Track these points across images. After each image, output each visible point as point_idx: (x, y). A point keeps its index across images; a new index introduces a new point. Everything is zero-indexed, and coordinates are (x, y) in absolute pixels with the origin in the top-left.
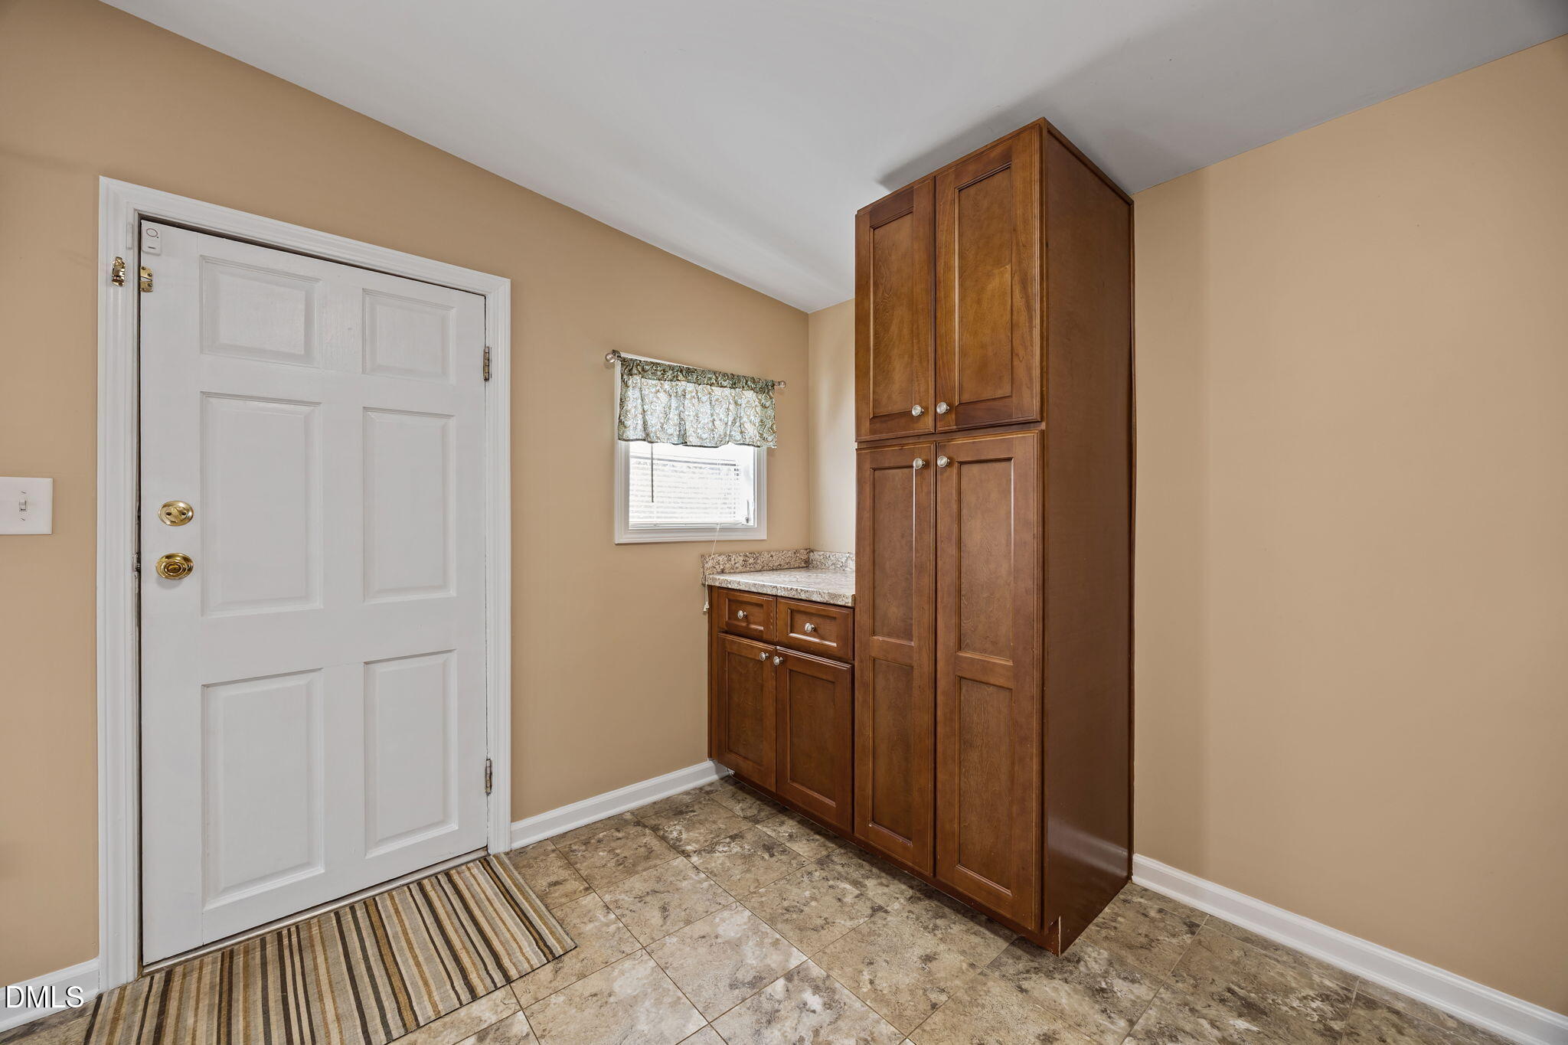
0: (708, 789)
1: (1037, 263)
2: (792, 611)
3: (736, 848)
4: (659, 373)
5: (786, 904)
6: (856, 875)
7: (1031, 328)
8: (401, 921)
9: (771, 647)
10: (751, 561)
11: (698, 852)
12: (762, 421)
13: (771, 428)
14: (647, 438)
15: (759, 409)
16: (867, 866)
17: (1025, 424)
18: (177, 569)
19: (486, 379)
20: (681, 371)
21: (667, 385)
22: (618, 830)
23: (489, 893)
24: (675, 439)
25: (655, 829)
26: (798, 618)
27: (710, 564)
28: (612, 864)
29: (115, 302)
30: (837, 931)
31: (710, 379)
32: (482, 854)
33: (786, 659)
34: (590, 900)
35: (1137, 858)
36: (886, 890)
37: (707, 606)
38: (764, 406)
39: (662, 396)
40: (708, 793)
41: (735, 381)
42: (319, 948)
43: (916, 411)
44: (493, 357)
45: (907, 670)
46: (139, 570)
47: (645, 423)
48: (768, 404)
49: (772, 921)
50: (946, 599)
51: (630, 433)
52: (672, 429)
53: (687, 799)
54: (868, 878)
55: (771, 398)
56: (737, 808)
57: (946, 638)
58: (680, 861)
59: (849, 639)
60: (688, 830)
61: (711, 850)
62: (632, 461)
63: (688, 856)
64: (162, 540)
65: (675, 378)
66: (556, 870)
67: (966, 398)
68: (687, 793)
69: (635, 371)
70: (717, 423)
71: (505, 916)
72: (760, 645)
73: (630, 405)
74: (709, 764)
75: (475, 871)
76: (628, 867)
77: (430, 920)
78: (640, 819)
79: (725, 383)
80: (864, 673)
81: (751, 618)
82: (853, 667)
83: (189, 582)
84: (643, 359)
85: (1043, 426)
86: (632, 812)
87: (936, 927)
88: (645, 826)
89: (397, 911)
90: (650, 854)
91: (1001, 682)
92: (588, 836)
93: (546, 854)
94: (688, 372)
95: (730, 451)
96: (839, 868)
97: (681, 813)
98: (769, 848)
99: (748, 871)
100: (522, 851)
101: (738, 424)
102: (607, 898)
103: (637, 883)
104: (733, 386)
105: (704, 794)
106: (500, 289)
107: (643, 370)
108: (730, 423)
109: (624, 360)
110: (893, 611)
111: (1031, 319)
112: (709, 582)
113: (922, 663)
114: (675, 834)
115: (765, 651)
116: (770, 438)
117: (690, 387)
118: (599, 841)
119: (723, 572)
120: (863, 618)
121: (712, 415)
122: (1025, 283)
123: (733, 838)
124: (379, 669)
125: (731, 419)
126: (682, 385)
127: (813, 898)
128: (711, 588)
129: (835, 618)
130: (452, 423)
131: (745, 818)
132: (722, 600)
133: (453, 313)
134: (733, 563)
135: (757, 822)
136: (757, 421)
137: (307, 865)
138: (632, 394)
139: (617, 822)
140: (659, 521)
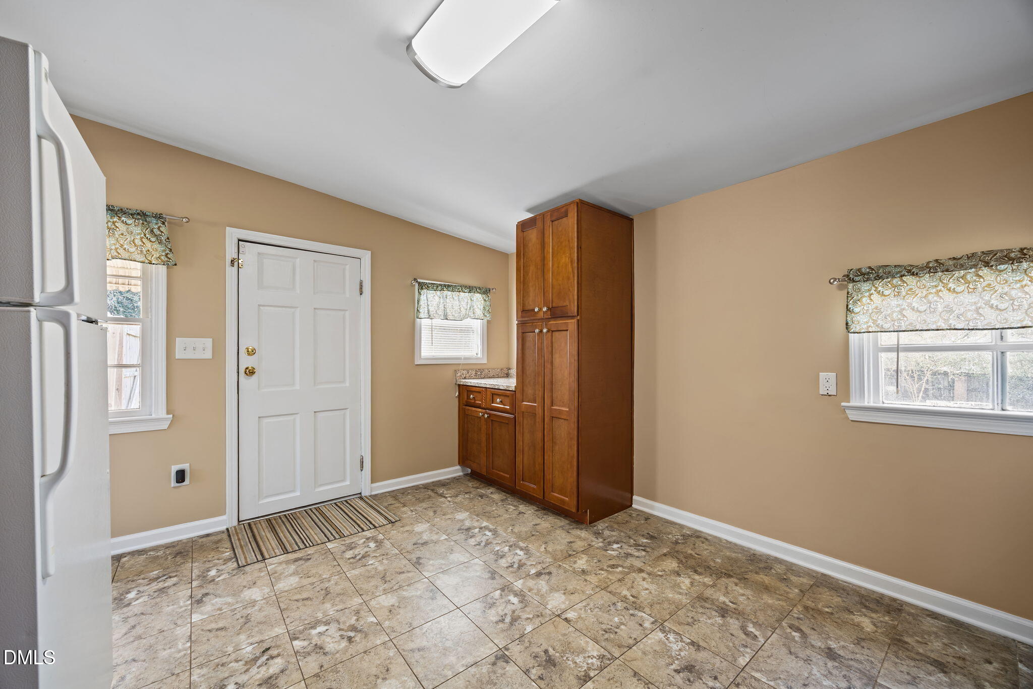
0: (458, 478)
1: (576, 255)
2: (492, 394)
3: (467, 496)
4: (435, 288)
5: (484, 511)
6: (515, 503)
7: (574, 280)
8: (331, 513)
9: (484, 411)
10: (479, 373)
11: (451, 497)
12: (484, 307)
13: (488, 311)
14: (429, 317)
15: (483, 302)
16: (521, 501)
17: (573, 317)
18: (250, 372)
19: (361, 294)
20: (445, 286)
21: (438, 293)
22: (416, 490)
23: (364, 506)
24: (442, 318)
25: (433, 490)
26: (495, 396)
27: (459, 374)
28: (414, 500)
29: (231, 272)
30: (503, 518)
31: (459, 289)
32: (359, 496)
33: (490, 415)
34: (405, 509)
35: (635, 497)
36: (527, 508)
37: (457, 394)
38: (485, 300)
39: (437, 298)
40: (457, 479)
41: (471, 289)
42: (302, 519)
43: (536, 310)
44: (364, 284)
45: (534, 415)
46: (238, 373)
47: (428, 311)
48: (487, 299)
49: (477, 515)
50: (547, 386)
51: (421, 315)
52: (441, 312)
53: (448, 481)
54: (521, 505)
55: (488, 296)
56: (470, 484)
57: (547, 401)
58: (443, 499)
59: (513, 405)
60: (446, 491)
61: (457, 496)
62: (422, 327)
63: (446, 498)
64: (247, 362)
65: (442, 290)
66: (391, 501)
67: (554, 305)
68: (448, 479)
69: (424, 287)
70: (462, 309)
71: (371, 512)
72: (480, 410)
73: (422, 303)
74: (458, 467)
75: (357, 500)
76: (420, 501)
77: (342, 512)
78: (426, 487)
79: (466, 291)
80: (519, 419)
81: (476, 398)
82: (515, 416)
83: (254, 377)
84: (427, 282)
85: (579, 317)
86: (423, 485)
87: (543, 517)
88: (428, 489)
89: (329, 510)
90: (430, 497)
91: (564, 417)
92: (404, 491)
93: (386, 496)
94: (448, 287)
95: (468, 322)
96: (510, 502)
97: (445, 485)
98: (481, 496)
99: (471, 502)
100: (376, 495)
101: (472, 309)
102: (412, 509)
103: (424, 505)
104: (470, 292)
105: (456, 480)
106: (366, 256)
107: (428, 287)
108: (468, 309)
109: (419, 283)
110: (529, 391)
111: (574, 276)
112: (458, 383)
113: (539, 412)
114: (441, 492)
115: (482, 413)
116: (488, 316)
117: (449, 293)
118: (409, 493)
119: (465, 378)
120: (518, 395)
121: (460, 306)
122: (572, 262)
123: (466, 493)
124: (320, 415)
125: (469, 306)
126: (446, 292)
127: (495, 510)
128: (459, 385)
129: (508, 396)
130: (347, 313)
131: (473, 487)
132: (464, 390)
133: (347, 267)
134: (470, 374)
135: (479, 488)
136: (482, 307)
137: (293, 491)
138: (423, 298)
139: (417, 488)
140: (435, 354)
